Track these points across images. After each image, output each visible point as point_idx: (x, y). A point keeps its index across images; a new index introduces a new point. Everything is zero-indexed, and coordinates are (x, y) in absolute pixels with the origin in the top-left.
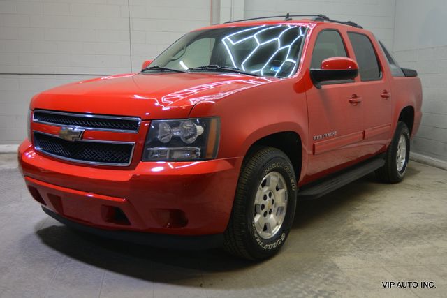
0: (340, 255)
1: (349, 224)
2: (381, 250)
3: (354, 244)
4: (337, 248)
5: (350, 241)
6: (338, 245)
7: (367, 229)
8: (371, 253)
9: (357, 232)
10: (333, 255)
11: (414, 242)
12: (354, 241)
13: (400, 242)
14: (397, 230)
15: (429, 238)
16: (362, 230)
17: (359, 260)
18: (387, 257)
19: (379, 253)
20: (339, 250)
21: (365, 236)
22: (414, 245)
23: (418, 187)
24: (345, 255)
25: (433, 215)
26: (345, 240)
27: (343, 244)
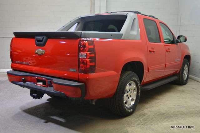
0: (132, 127)
1: (142, 111)
2: (152, 124)
3: (141, 121)
4: (132, 123)
5: (139, 119)
6: (133, 122)
7: (150, 113)
8: (147, 126)
9: (144, 115)
10: (129, 127)
11: (169, 120)
12: (141, 120)
13: (163, 120)
14: (164, 114)
15: (178, 118)
16: (147, 114)
17: (140, 129)
18: (154, 128)
19: (151, 126)
20: (132, 124)
21: (147, 117)
22: (169, 122)
23: (183, 91)
24: (134, 127)
25: (184, 106)
26: (137, 119)
27: (135, 121)
